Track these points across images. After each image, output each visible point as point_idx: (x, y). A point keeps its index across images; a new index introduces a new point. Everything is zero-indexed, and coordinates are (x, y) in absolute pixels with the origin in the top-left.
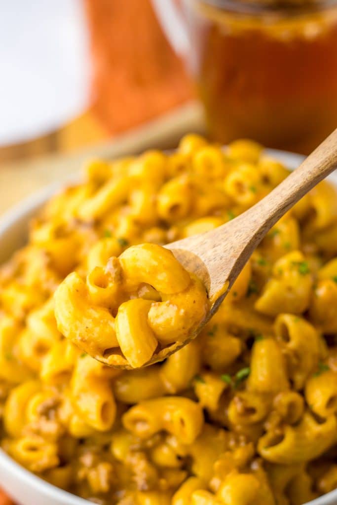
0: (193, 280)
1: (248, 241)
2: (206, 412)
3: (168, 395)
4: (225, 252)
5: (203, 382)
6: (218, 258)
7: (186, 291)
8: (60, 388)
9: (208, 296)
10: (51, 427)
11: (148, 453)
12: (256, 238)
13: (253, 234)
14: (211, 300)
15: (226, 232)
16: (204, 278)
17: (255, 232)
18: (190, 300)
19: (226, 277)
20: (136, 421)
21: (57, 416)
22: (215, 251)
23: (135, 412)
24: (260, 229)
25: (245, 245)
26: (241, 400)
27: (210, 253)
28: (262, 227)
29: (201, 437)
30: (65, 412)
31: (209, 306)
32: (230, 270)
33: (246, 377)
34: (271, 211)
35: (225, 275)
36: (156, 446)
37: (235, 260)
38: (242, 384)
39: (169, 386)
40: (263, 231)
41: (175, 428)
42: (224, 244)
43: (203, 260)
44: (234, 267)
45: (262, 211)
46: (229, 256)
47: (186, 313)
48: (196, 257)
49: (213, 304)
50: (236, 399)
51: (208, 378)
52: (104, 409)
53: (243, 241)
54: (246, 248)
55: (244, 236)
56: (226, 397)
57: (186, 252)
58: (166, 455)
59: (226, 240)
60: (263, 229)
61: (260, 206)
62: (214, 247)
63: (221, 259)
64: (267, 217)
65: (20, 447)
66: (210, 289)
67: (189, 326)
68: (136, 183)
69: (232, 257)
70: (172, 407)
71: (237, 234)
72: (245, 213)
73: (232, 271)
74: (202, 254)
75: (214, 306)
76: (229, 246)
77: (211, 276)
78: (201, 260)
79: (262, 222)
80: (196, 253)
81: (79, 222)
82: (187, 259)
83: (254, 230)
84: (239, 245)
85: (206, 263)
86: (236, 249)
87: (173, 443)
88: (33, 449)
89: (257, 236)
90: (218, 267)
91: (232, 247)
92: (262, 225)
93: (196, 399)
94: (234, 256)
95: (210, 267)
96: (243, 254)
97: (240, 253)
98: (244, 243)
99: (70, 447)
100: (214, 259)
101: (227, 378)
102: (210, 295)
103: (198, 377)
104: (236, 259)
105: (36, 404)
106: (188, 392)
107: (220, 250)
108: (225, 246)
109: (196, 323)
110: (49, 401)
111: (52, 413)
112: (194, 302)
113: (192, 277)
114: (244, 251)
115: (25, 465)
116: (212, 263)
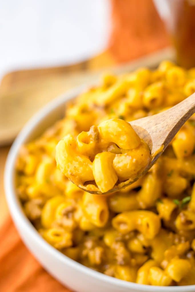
0: (142, 143)
1: (178, 122)
2: (162, 221)
3: (140, 209)
4: (163, 127)
5: (162, 203)
6: (158, 131)
7: (137, 148)
8: (76, 200)
9: (150, 153)
10: (69, 223)
11: (125, 243)
12: (182, 120)
13: (180, 118)
14: (152, 156)
15: (164, 116)
16: (148, 143)
17: (182, 116)
18: (139, 154)
19: (163, 143)
20: (120, 223)
21: (73, 217)
22: (157, 127)
23: (120, 218)
24: (185, 115)
25: (175, 124)
26: (184, 215)
27: (153, 128)
28: (186, 114)
29: (158, 236)
30: (78, 215)
31: (151, 159)
32: (165, 138)
33: (188, 202)
34: (192, 105)
35: (162, 141)
36: (131, 239)
37: (168, 133)
38: (185, 206)
39: (142, 204)
40: (187, 116)
41: (143, 229)
42: (162, 123)
43: (149, 132)
44: (168, 136)
45: (187, 104)
46: (165, 130)
47: (137, 161)
48: (145, 130)
49: (154, 158)
50: (181, 214)
51: (165, 201)
52: (102, 214)
53: (174, 122)
54: (176, 126)
55: (175, 118)
56: (175, 213)
57: (139, 127)
58: (136, 245)
59: (164, 121)
60: (187, 115)
61: (186, 101)
62: (156, 125)
63: (160, 132)
64: (190, 108)
65: (50, 234)
66: (152, 149)
67: (138, 170)
68: (131, 85)
69: (166, 131)
70: (142, 216)
71: (171, 117)
72: (177, 105)
73: (166, 139)
74: (148, 129)
75: (154, 159)
76: (166, 124)
77: (153, 141)
78: (147, 132)
79: (186, 111)
80: (144, 128)
81: (96, 105)
82: (139, 132)
83: (181, 116)
84: (172, 123)
85: (150, 134)
86: (169, 126)
87: (141, 238)
88: (57, 235)
89: (183, 119)
90: (158, 137)
91: (167, 125)
92: (186, 113)
93: (157, 213)
94: (168, 130)
95: (153, 136)
96: (173, 129)
97: (172, 128)
98: (175, 122)
99: (80, 236)
100: (156, 131)
101: (177, 202)
102: (152, 152)
103: (159, 200)
104: (170, 132)
105: (61, 209)
106: (153, 209)
107: (160, 126)
108: (163, 124)
109: (142, 168)
110: (69, 208)
111: (70, 215)
112: (142, 155)
113: (141, 141)
114: (174, 127)
115: (52, 244)
116: (154, 134)
